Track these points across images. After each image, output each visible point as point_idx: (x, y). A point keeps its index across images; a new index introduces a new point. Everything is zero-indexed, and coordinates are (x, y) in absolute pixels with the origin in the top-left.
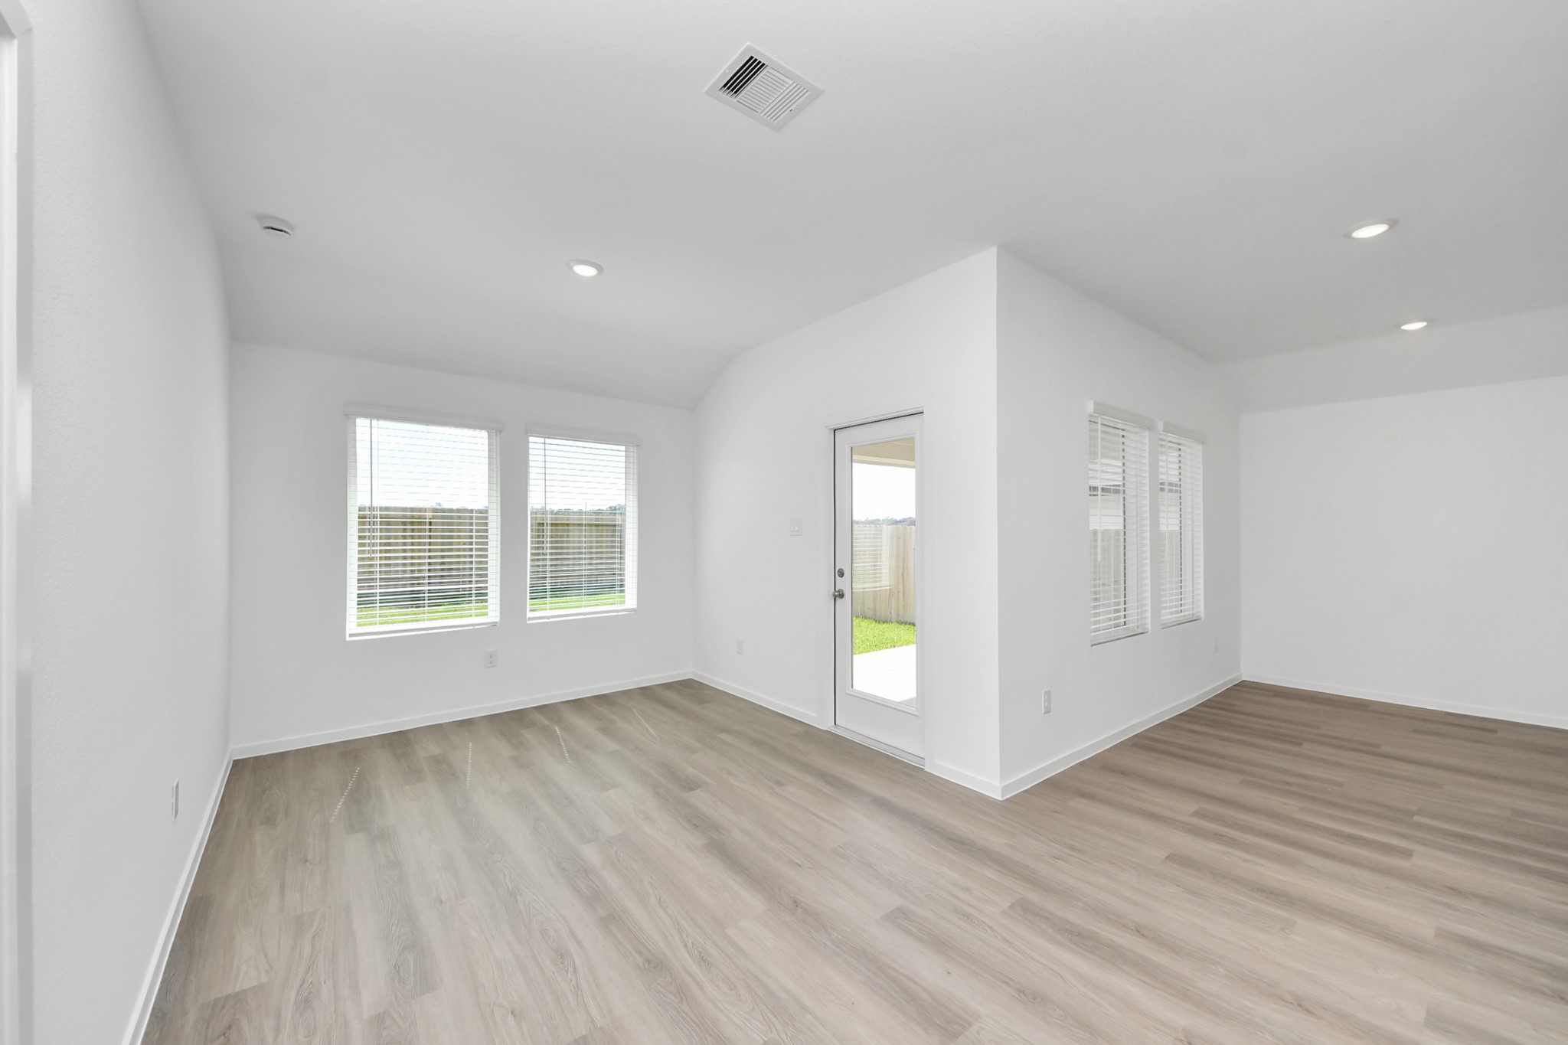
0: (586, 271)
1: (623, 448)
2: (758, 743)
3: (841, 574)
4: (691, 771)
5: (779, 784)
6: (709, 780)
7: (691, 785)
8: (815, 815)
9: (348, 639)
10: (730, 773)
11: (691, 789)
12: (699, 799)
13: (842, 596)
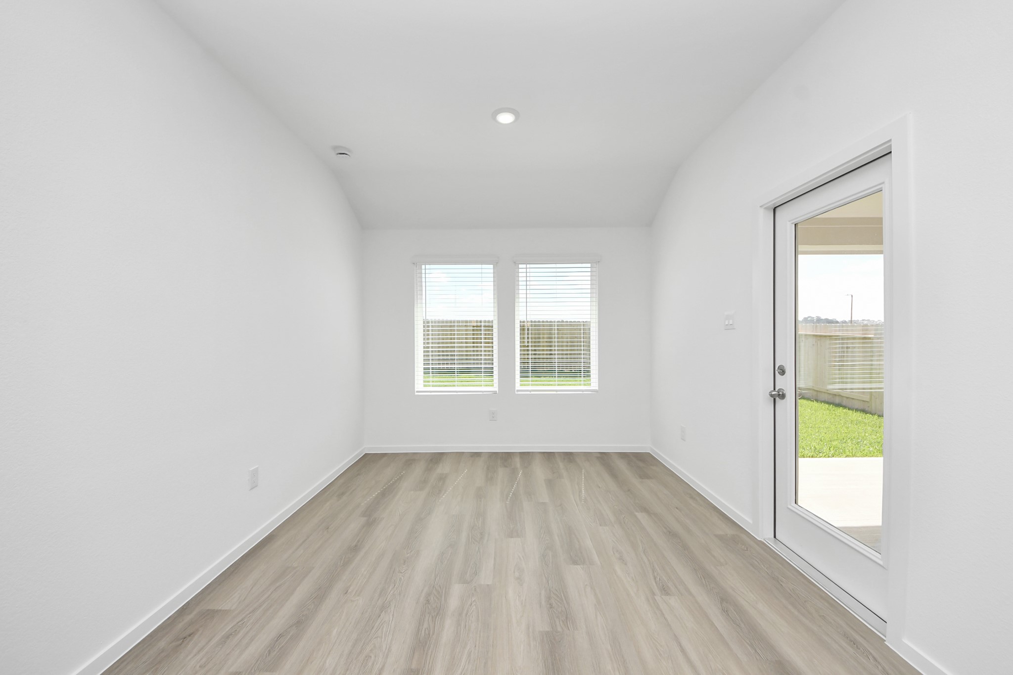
0: (506, 118)
1: (589, 265)
2: (671, 534)
3: (783, 372)
4: (589, 543)
5: (665, 591)
6: (596, 558)
7: (577, 557)
8: (683, 651)
9: (416, 394)
10: (621, 559)
11: (575, 563)
12: (575, 576)
13: (783, 396)
